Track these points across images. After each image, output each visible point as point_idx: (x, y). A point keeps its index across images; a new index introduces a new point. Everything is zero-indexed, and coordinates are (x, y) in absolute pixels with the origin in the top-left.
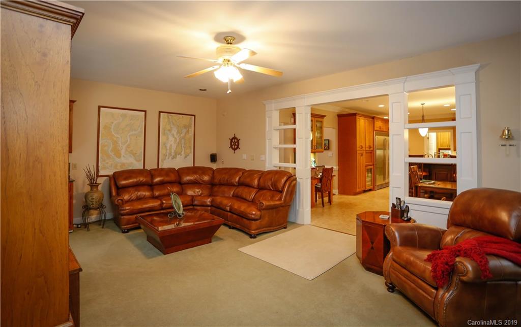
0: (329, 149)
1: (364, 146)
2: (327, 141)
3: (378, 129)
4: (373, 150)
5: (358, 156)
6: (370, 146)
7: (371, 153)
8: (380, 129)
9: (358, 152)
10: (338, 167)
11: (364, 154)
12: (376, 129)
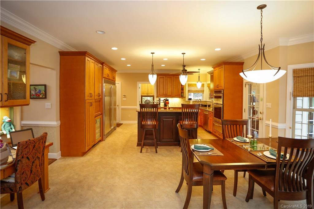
0: (45, 98)
1: (93, 95)
2: (44, 87)
3: (106, 76)
4: (101, 99)
5: (87, 105)
6: (99, 94)
7: (100, 101)
8: (108, 76)
9: (87, 101)
10: (59, 122)
11: (94, 104)
12: (104, 76)
